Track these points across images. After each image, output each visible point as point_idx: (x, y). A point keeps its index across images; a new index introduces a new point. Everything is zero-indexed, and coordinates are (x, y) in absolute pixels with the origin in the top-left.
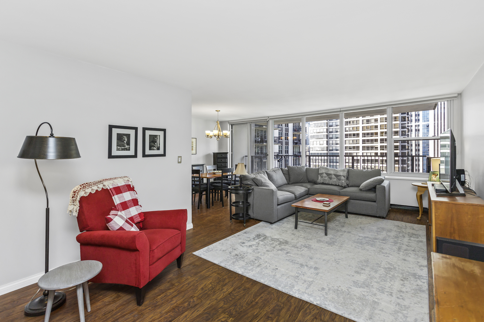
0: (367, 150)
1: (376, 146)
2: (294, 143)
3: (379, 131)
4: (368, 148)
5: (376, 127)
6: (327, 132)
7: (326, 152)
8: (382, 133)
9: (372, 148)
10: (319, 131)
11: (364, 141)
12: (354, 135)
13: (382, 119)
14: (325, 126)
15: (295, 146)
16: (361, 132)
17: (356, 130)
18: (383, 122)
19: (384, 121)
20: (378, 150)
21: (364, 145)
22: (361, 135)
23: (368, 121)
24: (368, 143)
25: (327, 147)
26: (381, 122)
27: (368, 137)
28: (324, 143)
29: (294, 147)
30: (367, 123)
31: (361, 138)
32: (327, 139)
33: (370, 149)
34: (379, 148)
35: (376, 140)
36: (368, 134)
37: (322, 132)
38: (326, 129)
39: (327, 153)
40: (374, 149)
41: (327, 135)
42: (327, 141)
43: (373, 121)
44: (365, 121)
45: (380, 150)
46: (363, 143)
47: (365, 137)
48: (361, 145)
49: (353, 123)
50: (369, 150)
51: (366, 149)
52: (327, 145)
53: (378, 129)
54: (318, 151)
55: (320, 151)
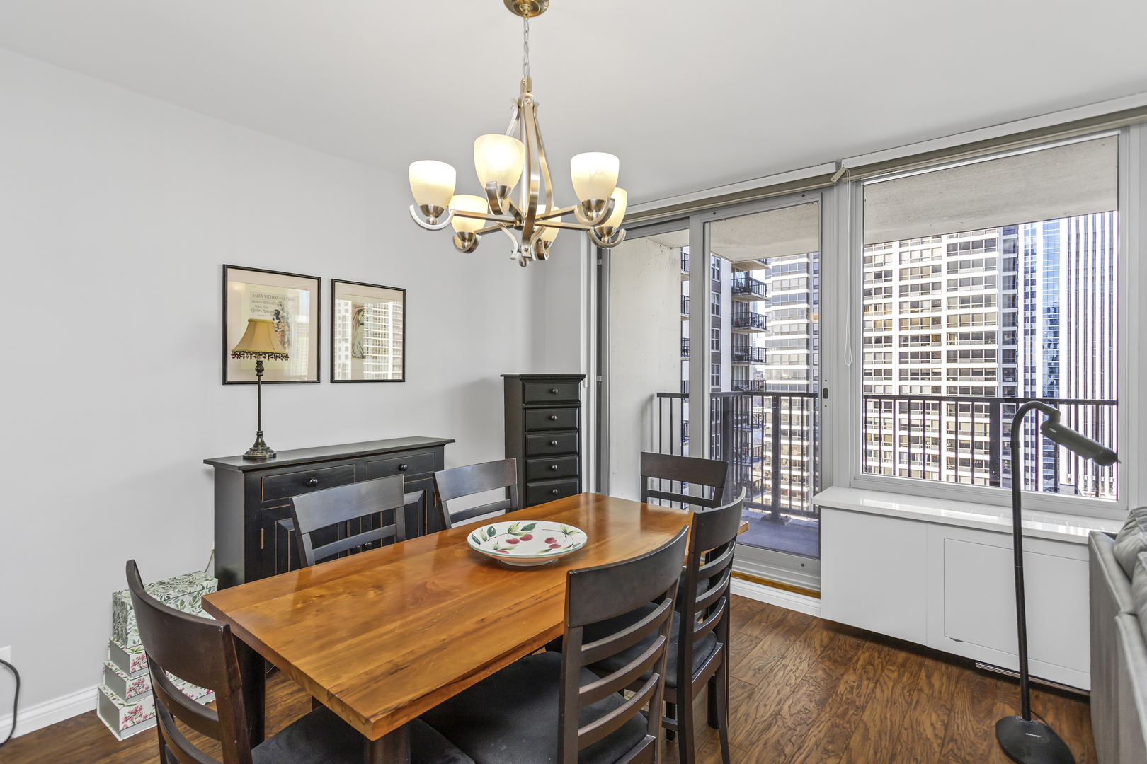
0: (911, 379)
1: (934, 371)
2: (733, 356)
3: (944, 331)
4: (914, 375)
5: (936, 321)
6: (808, 333)
7: (805, 382)
8: (951, 336)
9: (926, 374)
10: (788, 331)
11: (903, 357)
12: (878, 340)
13: (951, 300)
14: (802, 318)
15: (736, 365)
16: (895, 333)
17: (883, 327)
18: (955, 307)
19: (958, 305)
20: (940, 379)
21: (904, 366)
22: (896, 341)
23: (915, 306)
24: (915, 363)
25: (808, 370)
26: (949, 308)
27: (914, 346)
28: (800, 360)
29: (733, 368)
30: (911, 312)
31: (895, 349)
32: (808, 348)
33: (920, 377)
34: (944, 375)
35: (936, 355)
36: (915, 338)
37: (796, 333)
38: (805, 326)
39: (808, 385)
40: (930, 377)
41: (808, 340)
42: (808, 355)
43: (928, 305)
44: (907, 307)
45: (946, 379)
46: (901, 362)
47: (907, 345)
48: (895, 366)
49: (875, 310)
50: (918, 379)
51: (909, 377)
52: (808, 364)
53: (940, 327)
54: (785, 379)
55: (788, 379)
